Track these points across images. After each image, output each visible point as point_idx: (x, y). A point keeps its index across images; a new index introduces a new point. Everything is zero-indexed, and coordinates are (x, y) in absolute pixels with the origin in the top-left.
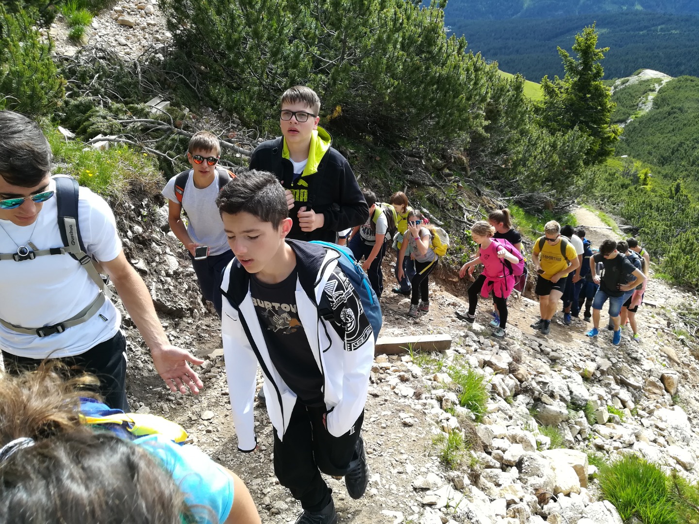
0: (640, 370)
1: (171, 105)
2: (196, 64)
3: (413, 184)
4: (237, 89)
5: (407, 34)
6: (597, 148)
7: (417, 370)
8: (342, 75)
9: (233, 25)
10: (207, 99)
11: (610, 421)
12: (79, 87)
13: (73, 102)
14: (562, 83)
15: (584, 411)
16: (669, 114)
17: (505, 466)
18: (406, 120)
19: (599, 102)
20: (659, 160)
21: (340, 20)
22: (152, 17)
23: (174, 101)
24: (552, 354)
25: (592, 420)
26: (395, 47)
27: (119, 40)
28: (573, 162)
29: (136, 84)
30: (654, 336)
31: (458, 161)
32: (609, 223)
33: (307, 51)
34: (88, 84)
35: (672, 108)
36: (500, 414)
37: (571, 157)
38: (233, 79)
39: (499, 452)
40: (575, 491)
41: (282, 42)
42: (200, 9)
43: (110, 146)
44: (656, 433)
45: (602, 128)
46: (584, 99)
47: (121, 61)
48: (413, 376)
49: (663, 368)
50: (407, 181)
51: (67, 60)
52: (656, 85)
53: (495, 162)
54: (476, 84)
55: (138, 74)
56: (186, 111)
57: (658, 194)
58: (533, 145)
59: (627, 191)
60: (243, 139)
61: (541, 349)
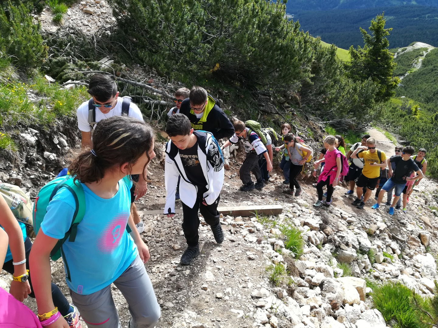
0: (405, 230)
1: (114, 62)
2: (131, 38)
3: (264, 112)
4: (155, 53)
5: (262, 19)
6: (384, 91)
7: (260, 226)
8: (221, 44)
9: (153, 13)
10: (136, 59)
11: (384, 261)
12: (58, 51)
13: (54, 60)
14: (362, 50)
15: (368, 255)
16: (432, 70)
17: (312, 286)
18: (260, 72)
19: (386, 62)
20: (425, 99)
21: (219, 10)
22: (104, 8)
23: (117, 60)
24: (348, 219)
25: (372, 260)
26: (253, 27)
27: (83, 22)
28: (367, 100)
29: (93, 50)
30: (416, 210)
31: (294, 98)
32: (391, 139)
33: (199, 29)
34: (64, 49)
35: (434, 67)
36: (312, 254)
37: (367, 97)
38: (153, 47)
39: (310, 277)
40: (356, 302)
41: (183, 24)
42: (133, 3)
43: (76, 87)
44: (414, 269)
45: (388, 79)
46: (376, 60)
47: (84, 35)
48: (257, 230)
49: (420, 229)
50: (261, 110)
51: (51, 34)
52: (424, 52)
53: (317, 100)
54: (305, 51)
55: (94, 43)
56: (124, 66)
57: (424, 121)
58: (342, 89)
59: (404, 119)
60: (158, 84)
61: (341, 216)
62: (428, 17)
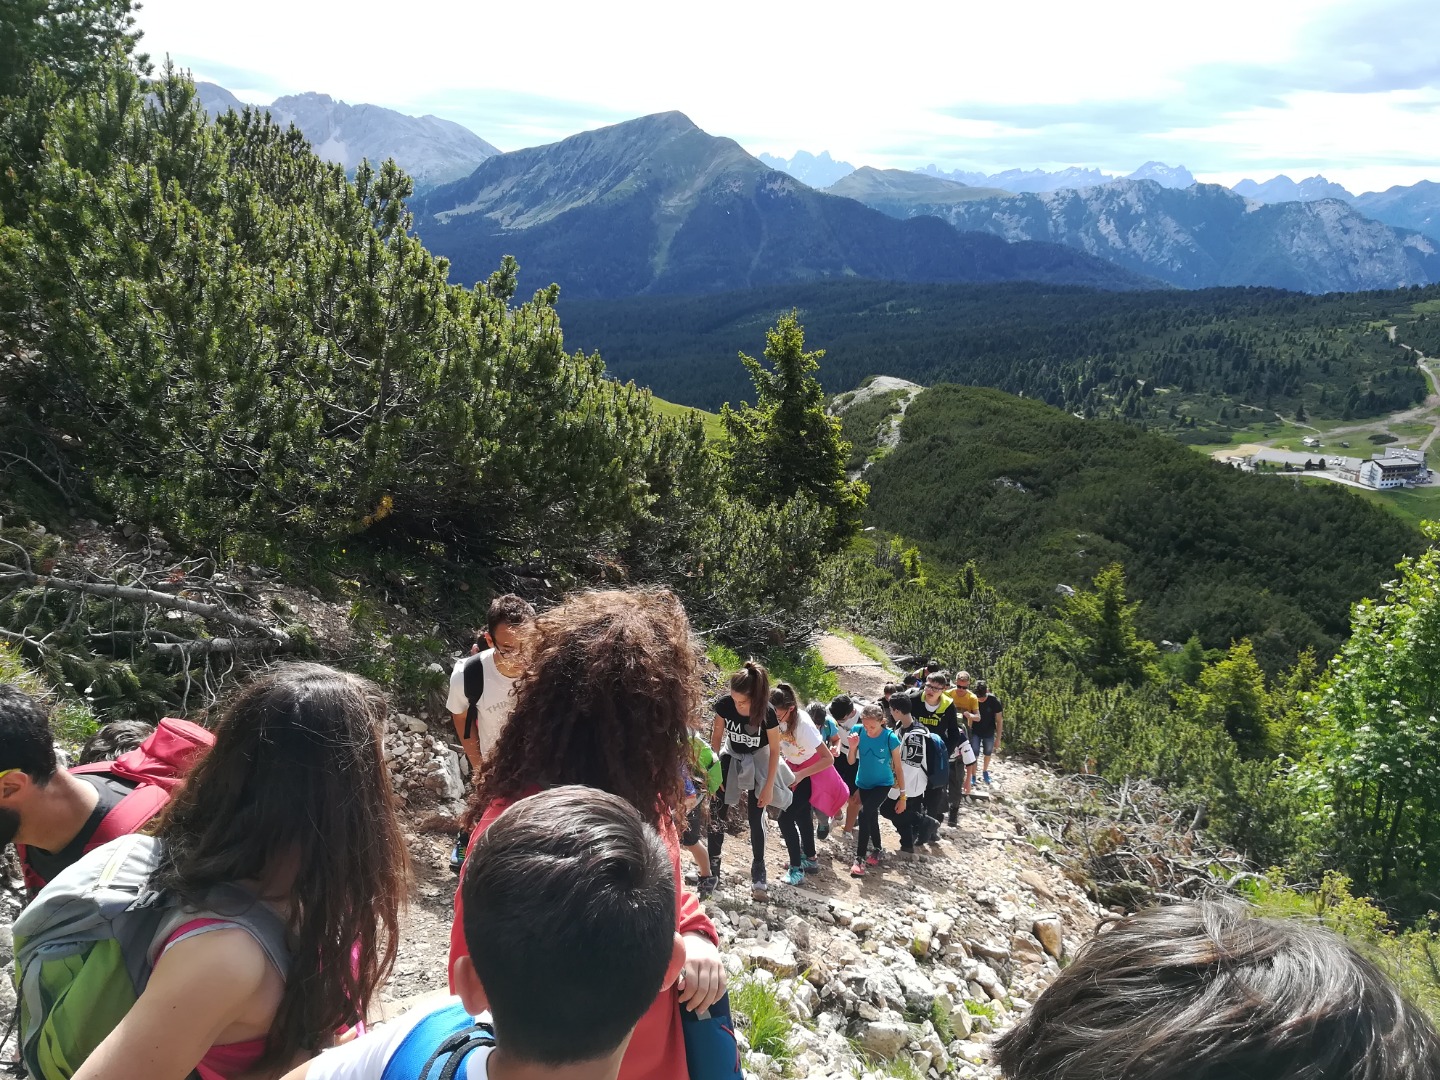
0: (997, 922)
2: (52, 432)
4: (150, 476)
8: (383, 436)
10: (86, 502)
11: (974, 1029)
14: (755, 414)
15: (932, 1020)
16: (930, 449)
19: (823, 442)
20: (929, 529)
21: (378, 340)
23: (12, 513)
24: (856, 921)
25: (947, 1034)
26: (487, 384)
28: (803, 554)
30: (1002, 856)
31: (609, 573)
32: (876, 655)
33: (311, 396)
35: (933, 439)
36: (810, 1053)
37: (800, 546)
38: (140, 458)
41: (257, 383)
45: (835, 487)
46: (797, 438)
49: (1031, 911)
52: (901, 402)
53: (672, 569)
58: (732, 530)
59: (890, 592)
61: (835, 916)
62: (892, 306)
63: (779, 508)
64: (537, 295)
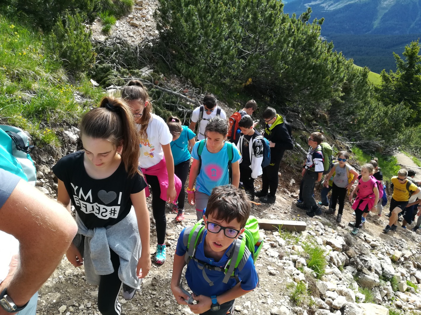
1: (154, 72)
2: (171, 50)
4: (192, 65)
5: (297, 38)
6: (414, 116)
7: (282, 241)
8: (255, 60)
9: (193, 28)
10: (174, 69)
11: (407, 290)
12: (104, 58)
13: (100, 66)
15: (391, 282)
17: (333, 309)
18: (291, 89)
19: (418, 88)
21: (256, 28)
22: (149, 22)
23: (156, 69)
24: (372, 243)
25: (395, 288)
26: (288, 46)
27: (129, 34)
28: (397, 124)
29: (136, 59)
31: (322, 117)
32: (419, 164)
33: (235, 45)
34: (109, 57)
36: (333, 276)
37: (397, 121)
38: (190, 59)
39: (330, 299)
41: (221, 40)
42: (176, 18)
43: (117, 92)
45: (419, 105)
46: (408, 85)
47: (129, 45)
48: (279, 245)
51: (100, 43)
53: (346, 120)
54: (337, 71)
55: (137, 53)
56: (162, 76)
58: (372, 111)
60: (192, 94)
61: (365, 239)
63: (392, 107)
64: (315, 20)
